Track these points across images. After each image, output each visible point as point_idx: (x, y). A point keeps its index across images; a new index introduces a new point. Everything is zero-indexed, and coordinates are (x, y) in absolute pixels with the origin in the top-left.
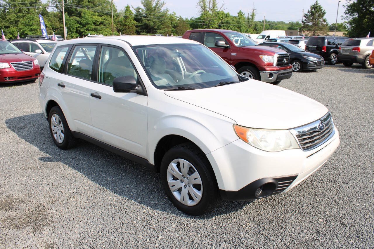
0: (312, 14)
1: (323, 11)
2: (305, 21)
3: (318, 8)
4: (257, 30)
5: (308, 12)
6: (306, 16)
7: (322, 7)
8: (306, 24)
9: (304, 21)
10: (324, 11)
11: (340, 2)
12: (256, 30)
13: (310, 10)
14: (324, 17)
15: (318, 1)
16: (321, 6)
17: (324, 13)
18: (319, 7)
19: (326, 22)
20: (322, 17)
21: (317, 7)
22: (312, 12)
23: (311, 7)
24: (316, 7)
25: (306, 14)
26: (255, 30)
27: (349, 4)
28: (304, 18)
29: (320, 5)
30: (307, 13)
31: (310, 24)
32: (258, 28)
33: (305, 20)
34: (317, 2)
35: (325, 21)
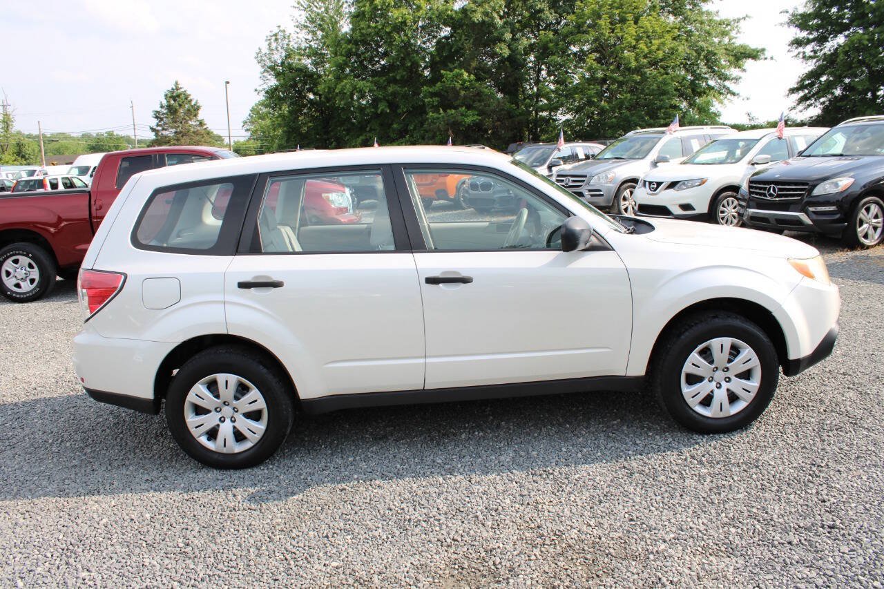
0: (172, 110)
1: (193, 103)
2: (159, 128)
3: (183, 97)
4: (27, 156)
5: (162, 107)
6: (157, 116)
7: (190, 95)
8: (160, 134)
9: (155, 127)
10: (197, 102)
11: (228, 83)
12: (23, 157)
13: (165, 102)
14: (200, 117)
15: (179, 83)
16: (188, 92)
17: (197, 108)
18: (184, 94)
19: (205, 127)
20: (195, 116)
21: (181, 94)
22: (169, 107)
23: (166, 95)
24: (178, 96)
25: (157, 112)
26: (19, 158)
27: (266, 87)
28: (155, 121)
29: (185, 91)
30: (159, 109)
31: (170, 133)
32: (28, 152)
33: (158, 125)
34: (177, 83)
35: (201, 124)
